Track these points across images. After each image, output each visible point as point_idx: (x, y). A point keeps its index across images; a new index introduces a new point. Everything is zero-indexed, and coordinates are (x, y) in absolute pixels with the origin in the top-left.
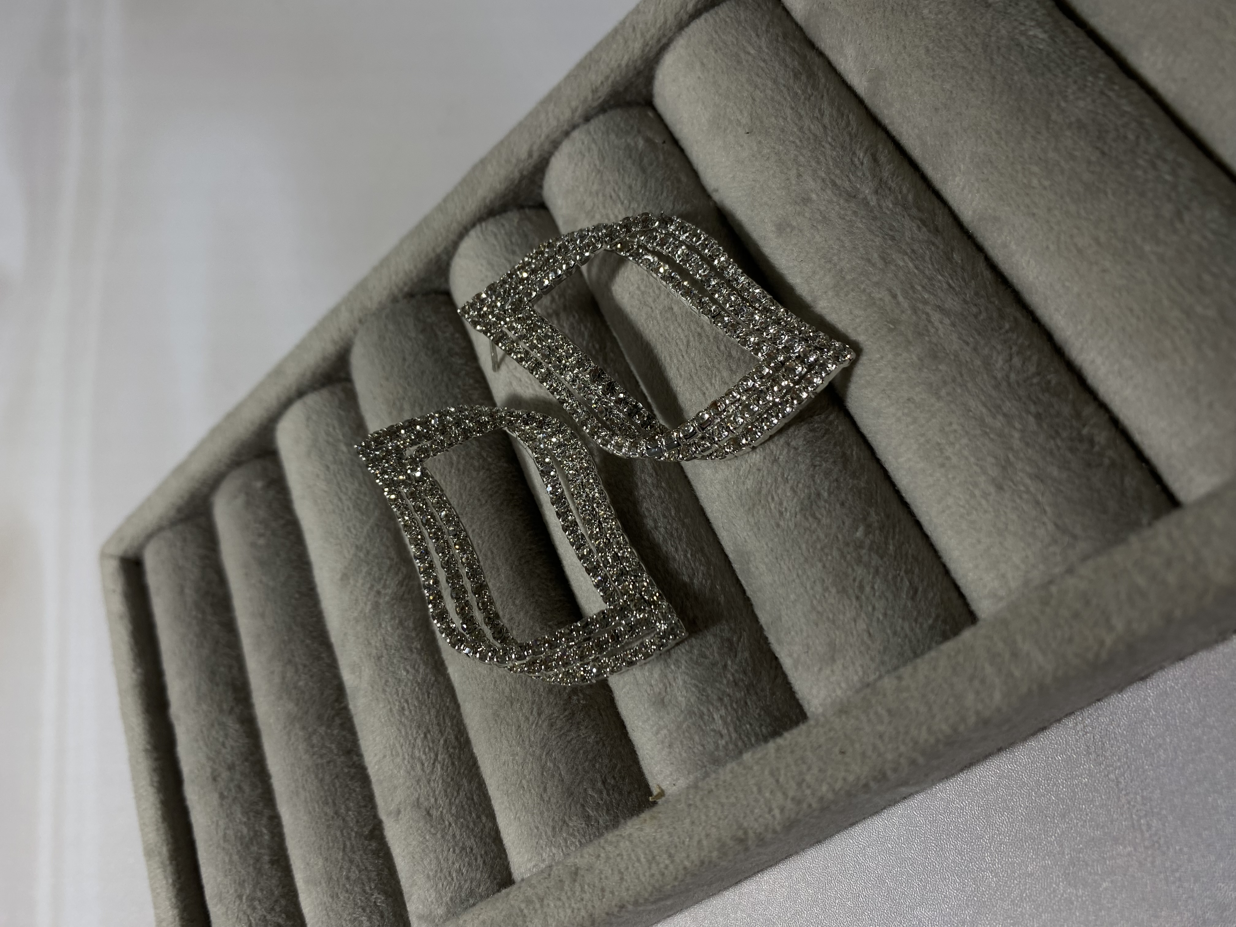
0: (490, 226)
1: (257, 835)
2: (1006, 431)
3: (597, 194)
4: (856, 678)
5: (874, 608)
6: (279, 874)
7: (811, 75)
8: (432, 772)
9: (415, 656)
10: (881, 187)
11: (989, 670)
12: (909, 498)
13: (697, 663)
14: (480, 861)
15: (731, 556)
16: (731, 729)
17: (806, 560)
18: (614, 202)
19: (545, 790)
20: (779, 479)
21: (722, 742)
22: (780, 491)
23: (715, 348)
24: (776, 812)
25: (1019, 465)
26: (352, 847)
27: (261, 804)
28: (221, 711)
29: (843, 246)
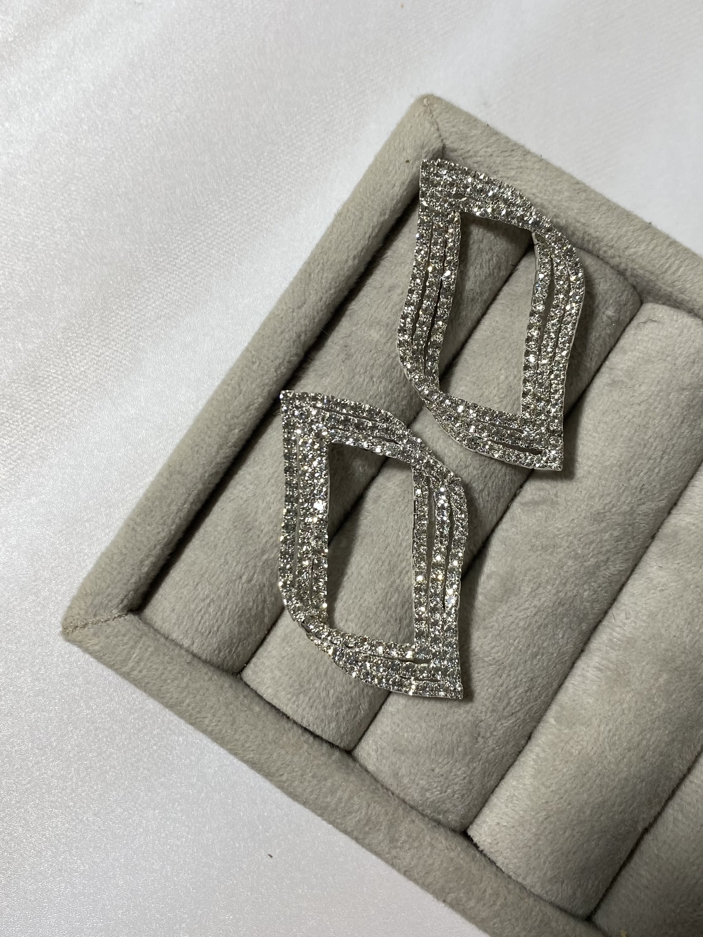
8: (506, 717)
9: (576, 632)
14: (468, 800)
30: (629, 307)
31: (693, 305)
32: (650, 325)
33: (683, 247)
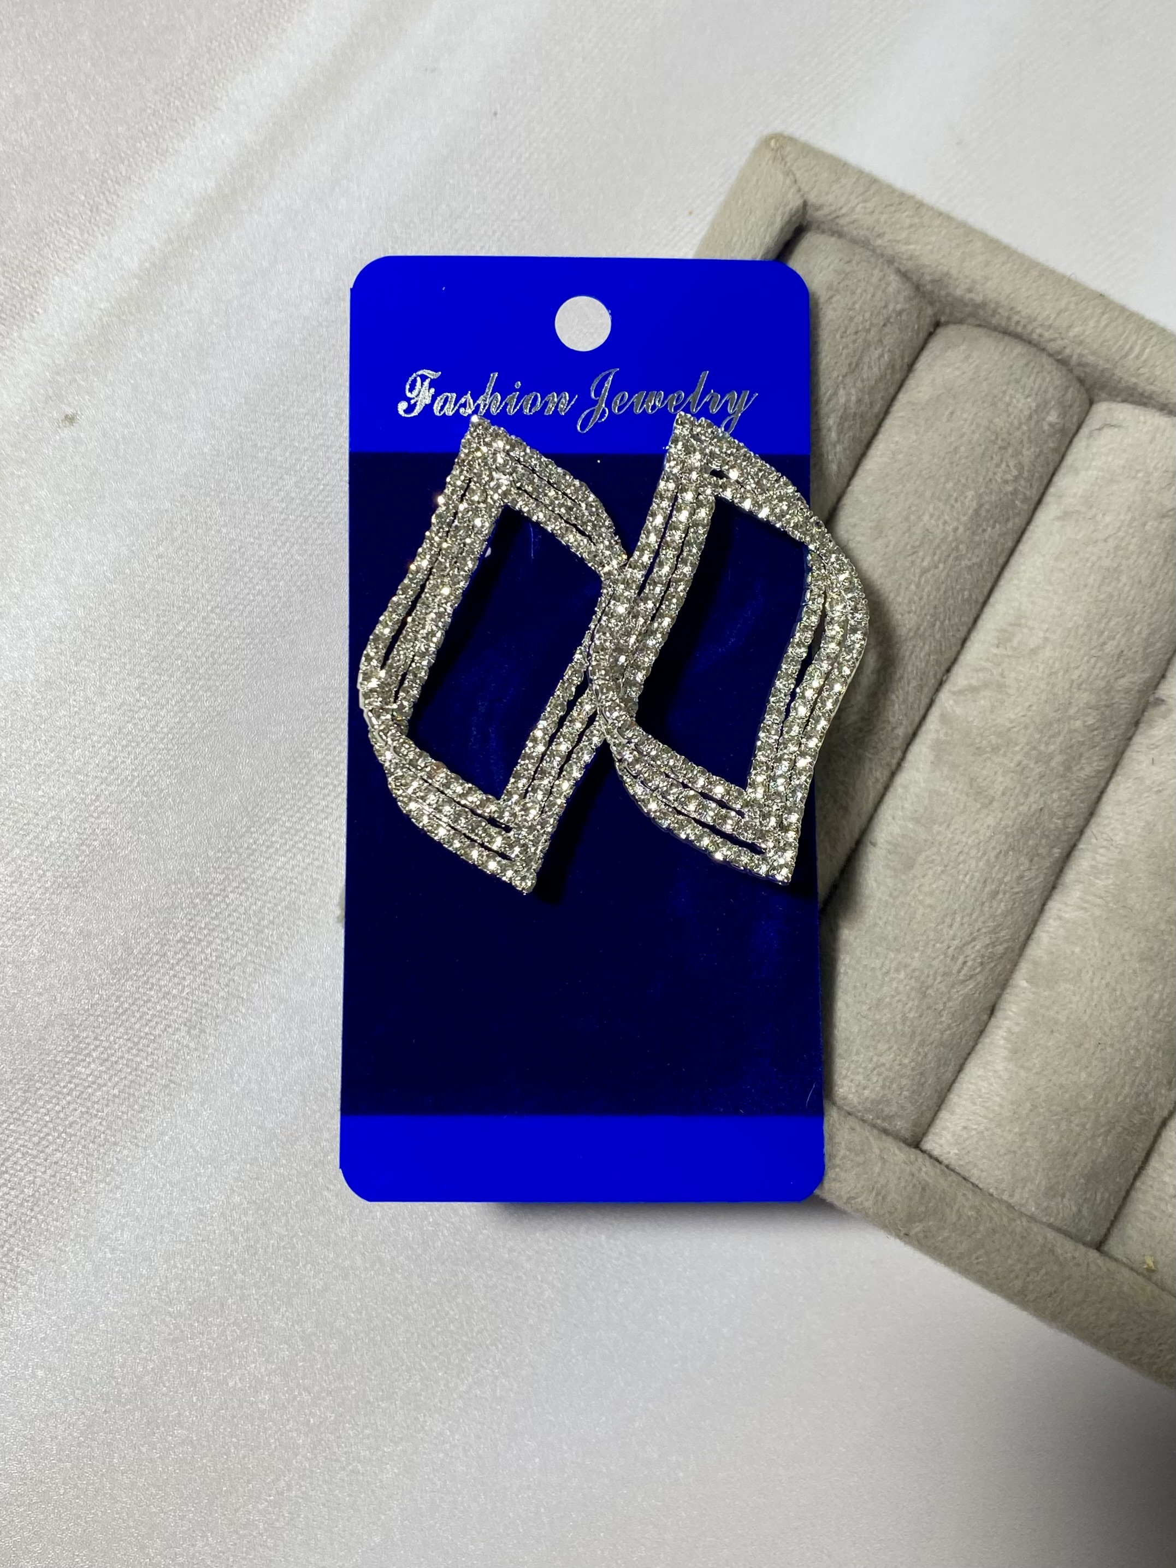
14: (920, 1100)
30: (1076, 409)
31: (1167, 399)
32: (1108, 432)
33: (1147, 321)
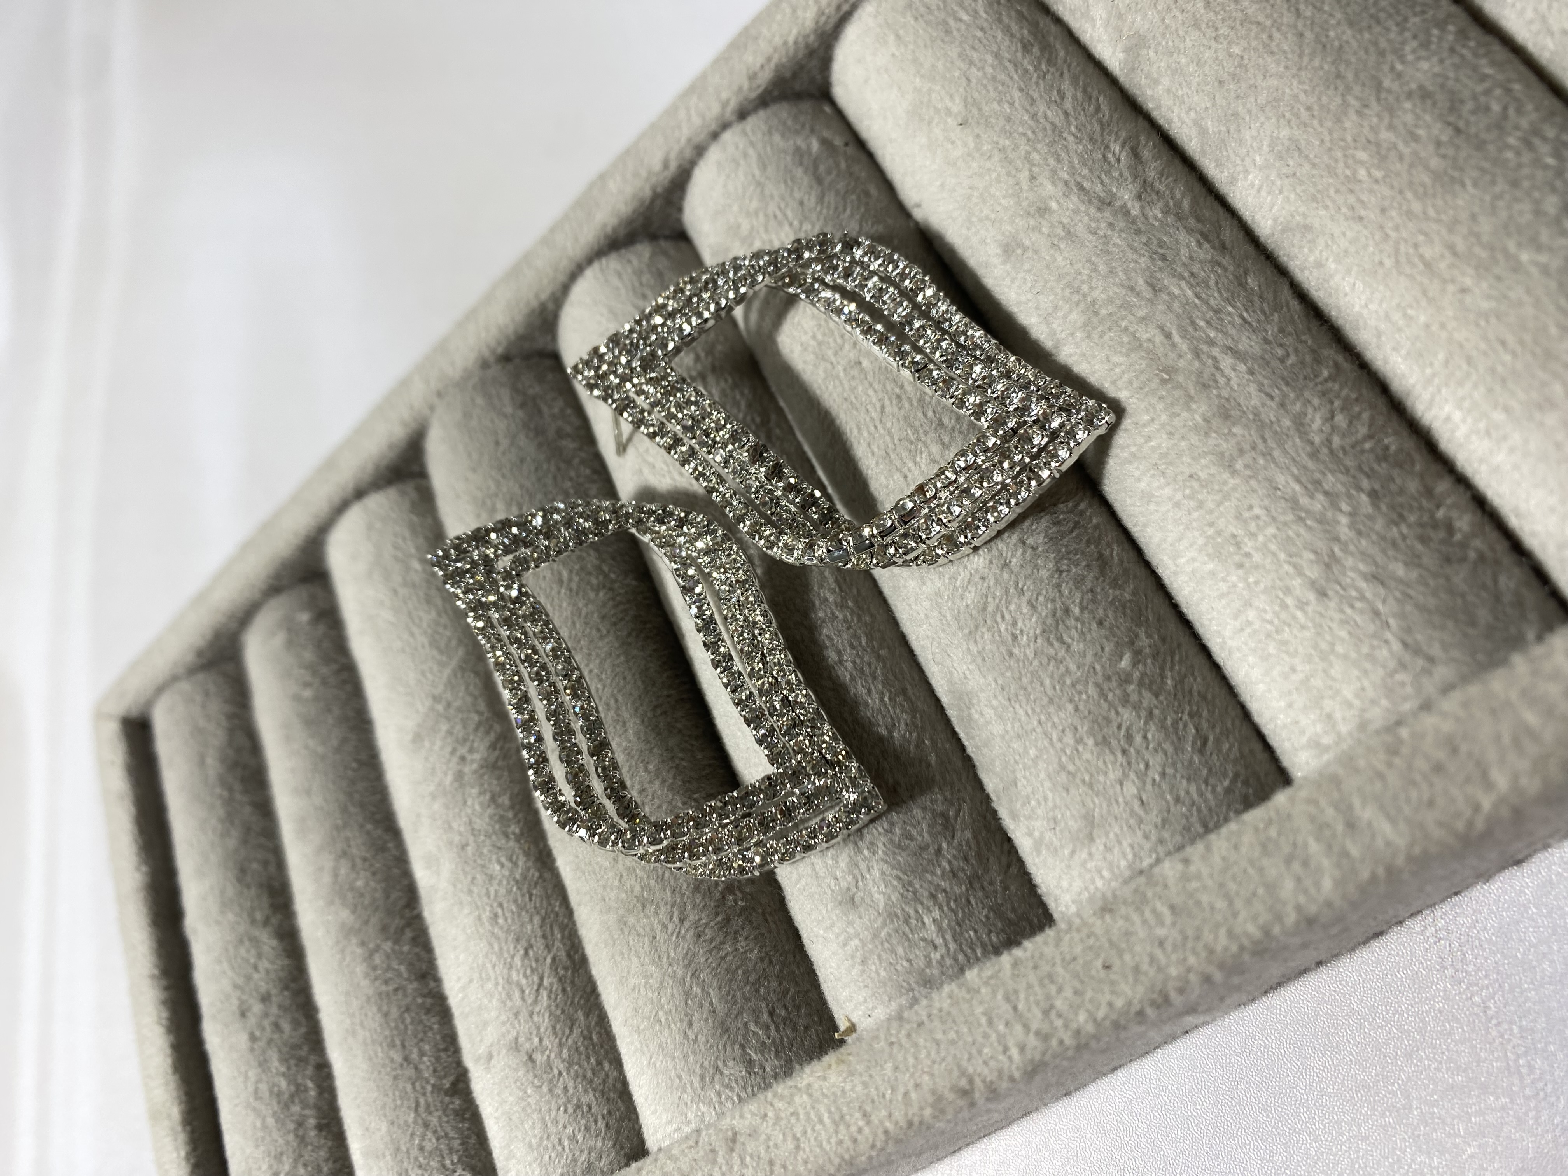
0: (612, 263)
1: (300, 1090)
2: (1329, 514)
3: (756, 214)
4: (1123, 863)
5: (1147, 766)
6: (330, 1144)
7: (1046, 48)
8: (536, 1001)
9: (512, 844)
10: (1145, 192)
11: (1314, 847)
12: (1192, 614)
13: (899, 846)
14: (601, 1124)
15: (945, 700)
16: (949, 937)
17: (1051, 701)
18: (780, 224)
19: (690, 1024)
20: (1012, 590)
21: (936, 956)
22: (1012, 607)
23: (920, 415)
24: (1014, 1052)
25: (1349, 562)
26: (428, 1105)
27: (306, 1048)
28: (253, 922)
29: (1095, 270)
